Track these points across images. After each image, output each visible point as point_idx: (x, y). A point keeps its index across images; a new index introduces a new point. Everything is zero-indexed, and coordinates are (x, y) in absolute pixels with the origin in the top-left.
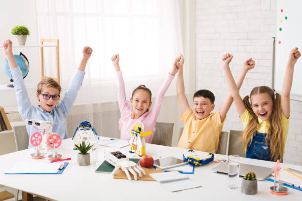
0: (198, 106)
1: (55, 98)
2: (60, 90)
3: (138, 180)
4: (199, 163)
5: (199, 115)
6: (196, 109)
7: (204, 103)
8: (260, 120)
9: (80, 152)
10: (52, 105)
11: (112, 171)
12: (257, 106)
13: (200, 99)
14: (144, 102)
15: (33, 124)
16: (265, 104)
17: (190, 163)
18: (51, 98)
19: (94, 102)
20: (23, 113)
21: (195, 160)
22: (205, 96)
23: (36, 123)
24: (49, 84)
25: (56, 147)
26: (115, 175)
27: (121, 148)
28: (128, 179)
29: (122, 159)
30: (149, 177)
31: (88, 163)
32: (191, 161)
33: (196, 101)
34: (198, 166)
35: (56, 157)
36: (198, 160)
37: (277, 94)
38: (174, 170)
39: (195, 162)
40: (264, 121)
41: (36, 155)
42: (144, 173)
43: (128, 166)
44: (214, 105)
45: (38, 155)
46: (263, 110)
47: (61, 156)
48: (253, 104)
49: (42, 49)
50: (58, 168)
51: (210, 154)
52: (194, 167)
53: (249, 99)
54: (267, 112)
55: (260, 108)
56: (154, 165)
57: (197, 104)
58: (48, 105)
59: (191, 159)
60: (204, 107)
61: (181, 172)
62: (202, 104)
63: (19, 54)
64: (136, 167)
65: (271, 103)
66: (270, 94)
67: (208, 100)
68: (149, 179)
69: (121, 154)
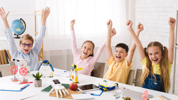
0: (118, 53)
1: (30, 46)
2: (33, 41)
3: (63, 98)
4: (107, 89)
5: (118, 59)
6: (116, 54)
7: (121, 51)
8: (153, 64)
9: (36, 79)
10: (28, 50)
11: (49, 91)
12: (151, 54)
13: (120, 49)
14: (89, 49)
15: (16, 60)
16: (157, 53)
17: (100, 89)
18: (27, 46)
19: (67, 49)
20: (12, 55)
21: (104, 87)
22: (123, 48)
23: (17, 60)
24: (26, 38)
25: (24, 75)
26: (51, 94)
27: (67, 77)
28: (56, 97)
29: (58, 84)
30: (71, 96)
31: (40, 85)
32: (101, 88)
33: (117, 50)
34: (106, 91)
35: (24, 81)
36: (106, 87)
37: (165, 47)
38: (88, 93)
39: (103, 88)
40: (156, 64)
41: (14, 79)
42: (68, 94)
43: (58, 89)
44: (128, 54)
45: (15, 79)
46: (155, 57)
47: (27, 80)
48: (149, 53)
49: (35, 16)
50: (21, 88)
51: (116, 84)
52: (103, 91)
53: (147, 50)
54: (158, 59)
55: (153, 56)
56: (78, 89)
57: (117, 52)
58: (25, 50)
59: (101, 86)
60: (122, 54)
61: (92, 94)
62: (120, 52)
63: (20, 19)
64: (64, 90)
65: (160, 53)
66: (160, 47)
67: (124, 50)
68: (70, 97)
69: (58, 81)
